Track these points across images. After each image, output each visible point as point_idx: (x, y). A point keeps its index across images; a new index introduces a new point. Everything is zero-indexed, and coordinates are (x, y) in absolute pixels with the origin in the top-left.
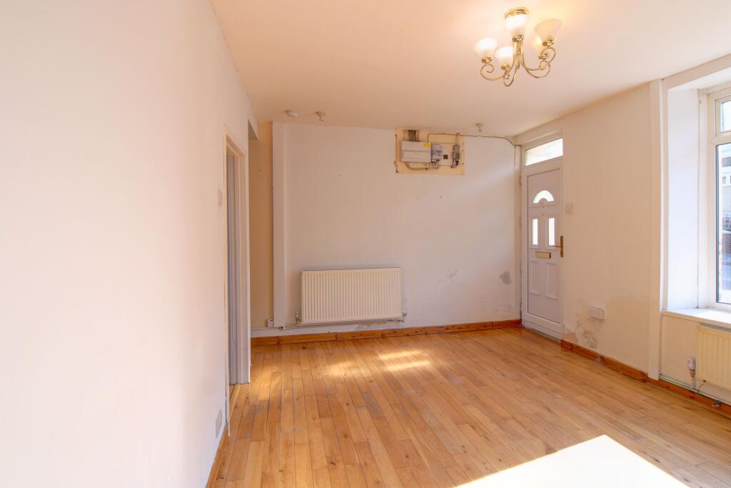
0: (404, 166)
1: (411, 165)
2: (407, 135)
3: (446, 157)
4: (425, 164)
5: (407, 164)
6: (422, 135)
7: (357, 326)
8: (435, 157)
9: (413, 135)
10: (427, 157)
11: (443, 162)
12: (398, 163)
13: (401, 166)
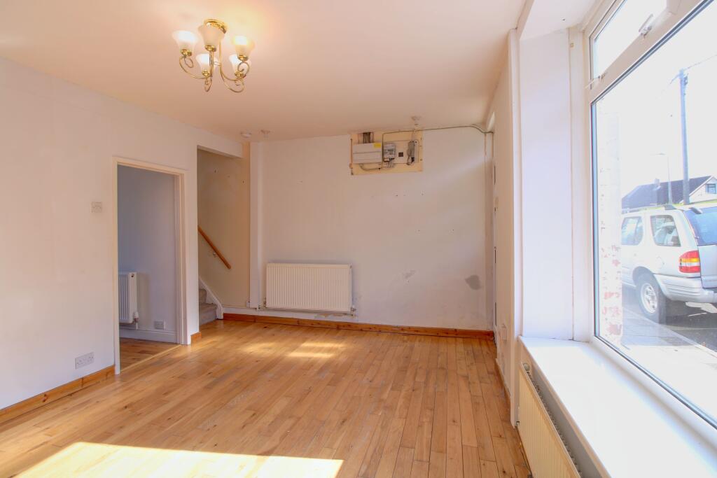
0: (359, 167)
1: (366, 167)
2: (361, 139)
3: (401, 155)
4: (379, 163)
5: (362, 165)
6: (377, 136)
7: (316, 315)
8: (387, 156)
9: (367, 137)
10: (378, 157)
11: (398, 160)
12: (353, 166)
13: (356, 168)
